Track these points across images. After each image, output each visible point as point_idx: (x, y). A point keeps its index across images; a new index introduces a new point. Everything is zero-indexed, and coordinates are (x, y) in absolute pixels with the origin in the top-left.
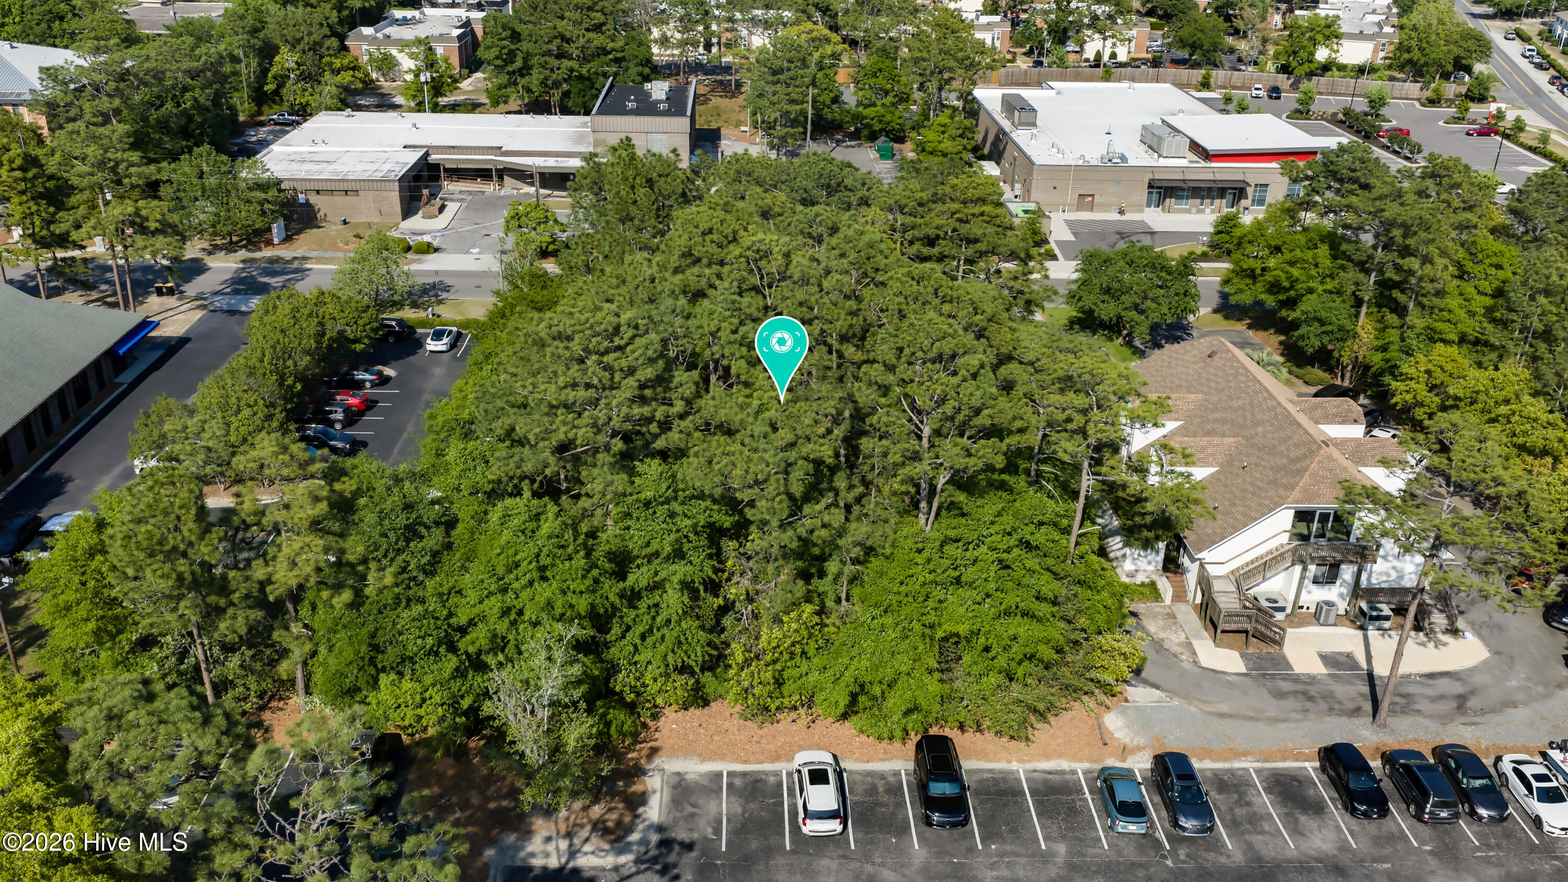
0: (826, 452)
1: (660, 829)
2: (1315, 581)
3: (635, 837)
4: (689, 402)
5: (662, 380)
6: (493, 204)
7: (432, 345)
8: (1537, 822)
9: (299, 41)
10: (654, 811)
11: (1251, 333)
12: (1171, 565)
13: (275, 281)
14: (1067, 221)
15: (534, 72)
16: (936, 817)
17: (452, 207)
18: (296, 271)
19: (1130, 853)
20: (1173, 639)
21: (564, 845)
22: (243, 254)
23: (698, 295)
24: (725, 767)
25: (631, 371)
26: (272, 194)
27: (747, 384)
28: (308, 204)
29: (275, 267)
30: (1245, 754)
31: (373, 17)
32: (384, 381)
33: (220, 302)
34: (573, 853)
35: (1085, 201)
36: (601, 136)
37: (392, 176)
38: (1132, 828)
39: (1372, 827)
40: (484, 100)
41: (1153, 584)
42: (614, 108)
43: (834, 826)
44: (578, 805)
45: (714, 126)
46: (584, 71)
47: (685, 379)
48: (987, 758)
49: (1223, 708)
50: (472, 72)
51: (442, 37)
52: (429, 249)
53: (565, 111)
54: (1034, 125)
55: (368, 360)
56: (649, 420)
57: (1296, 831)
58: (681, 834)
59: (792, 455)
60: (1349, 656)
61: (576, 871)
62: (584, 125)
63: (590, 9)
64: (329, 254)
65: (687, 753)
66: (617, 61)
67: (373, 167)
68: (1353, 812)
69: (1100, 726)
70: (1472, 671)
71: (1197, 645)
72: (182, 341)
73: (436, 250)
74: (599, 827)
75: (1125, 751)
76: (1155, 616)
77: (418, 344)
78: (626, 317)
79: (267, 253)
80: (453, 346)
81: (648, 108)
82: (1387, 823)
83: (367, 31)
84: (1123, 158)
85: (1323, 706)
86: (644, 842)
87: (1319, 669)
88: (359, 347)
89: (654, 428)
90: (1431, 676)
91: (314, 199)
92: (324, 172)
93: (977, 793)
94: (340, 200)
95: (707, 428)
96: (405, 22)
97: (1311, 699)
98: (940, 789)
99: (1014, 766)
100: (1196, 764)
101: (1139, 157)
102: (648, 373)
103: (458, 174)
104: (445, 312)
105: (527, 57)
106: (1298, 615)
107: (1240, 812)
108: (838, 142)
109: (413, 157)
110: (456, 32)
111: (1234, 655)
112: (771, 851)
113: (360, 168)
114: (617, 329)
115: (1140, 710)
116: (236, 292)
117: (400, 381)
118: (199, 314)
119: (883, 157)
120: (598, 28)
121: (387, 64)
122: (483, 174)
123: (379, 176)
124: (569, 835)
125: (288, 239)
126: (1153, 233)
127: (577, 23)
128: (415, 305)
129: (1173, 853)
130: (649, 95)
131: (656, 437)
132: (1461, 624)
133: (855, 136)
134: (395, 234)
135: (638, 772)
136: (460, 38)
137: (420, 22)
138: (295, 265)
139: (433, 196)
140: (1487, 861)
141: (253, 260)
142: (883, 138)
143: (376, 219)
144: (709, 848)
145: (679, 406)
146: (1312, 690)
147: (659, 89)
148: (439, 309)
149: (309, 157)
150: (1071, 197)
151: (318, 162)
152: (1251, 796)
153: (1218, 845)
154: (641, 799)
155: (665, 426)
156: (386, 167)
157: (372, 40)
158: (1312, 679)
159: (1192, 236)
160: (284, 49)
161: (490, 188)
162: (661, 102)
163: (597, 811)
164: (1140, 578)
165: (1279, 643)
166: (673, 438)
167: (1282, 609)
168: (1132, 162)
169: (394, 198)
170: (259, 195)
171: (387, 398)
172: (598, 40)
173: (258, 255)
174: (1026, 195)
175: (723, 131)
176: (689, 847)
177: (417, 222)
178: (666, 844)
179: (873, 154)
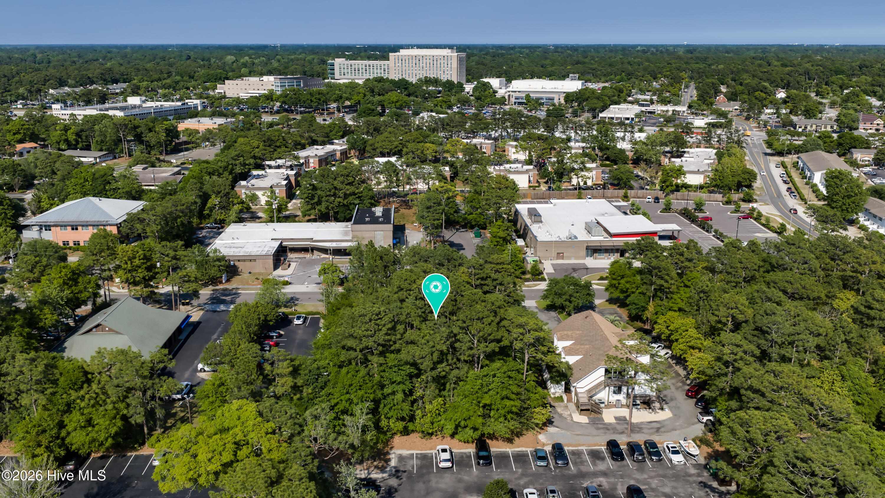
0: (444, 348)
1: (395, 467)
2: (614, 392)
3: (388, 469)
4: (402, 335)
5: (393, 328)
6: (312, 263)
7: (296, 322)
8: (671, 461)
9: (219, 192)
10: (393, 463)
11: (618, 309)
12: (567, 390)
13: (228, 298)
14: (552, 264)
15: (323, 203)
16: (481, 462)
17: (293, 265)
18: (235, 294)
19: (541, 470)
20: (566, 413)
21: (366, 472)
22: (211, 287)
23: (402, 301)
24: (415, 452)
25: (384, 325)
26: (223, 263)
27: (419, 329)
28: (234, 266)
29: (226, 293)
30: (583, 445)
31: (245, 176)
32: (280, 336)
33: (208, 307)
34: (369, 474)
35: (560, 256)
36: (356, 233)
37: (270, 253)
38: (542, 464)
39: (619, 463)
40: (299, 213)
41: (561, 397)
42: (360, 221)
43: (449, 464)
44: (369, 462)
45: (402, 223)
46: (345, 202)
47: (400, 328)
48: (498, 447)
49: (579, 433)
50: (291, 200)
51: (278, 185)
52: (287, 283)
53: (337, 220)
54: (541, 222)
55: (274, 328)
56: (390, 340)
57: (594, 464)
58: (402, 469)
59: (434, 349)
60: (625, 417)
61: (370, 478)
62: (347, 227)
63: (348, 176)
64: (246, 287)
65: (403, 448)
66: (359, 197)
67: (261, 249)
68: (613, 459)
69: (537, 439)
70: (664, 421)
71: (573, 415)
72: (198, 323)
73: (290, 283)
74: (376, 467)
75: (544, 445)
76: (560, 407)
77: (290, 322)
78: (382, 309)
79: (221, 287)
80: (304, 322)
81: (375, 220)
82: (624, 463)
83: (243, 183)
84: (576, 237)
85: (612, 431)
86: (391, 470)
87: (613, 421)
88: (271, 323)
89: (391, 343)
90: (651, 422)
91: (237, 264)
92: (241, 252)
93: (495, 457)
94: (248, 263)
95: (407, 343)
96: (258, 177)
97: (608, 429)
98: (482, 453)
99: (508, 450)
100: (566, 448)
101: (583, 236)
102: (390, 326)
103: (294, 250)
104: (299, 309)
105: (320, 197)
106: (609, 406)
107: (578, 460)
108: (457, 230)
109: (276, 244)
110: (285, 183)
111: (586, 418)
112: (430, 472)
113: (255, 250)
114: (380, 313)
115: (551, 434)
116: (213, 303)
117: (286, 336)
118: (201, 313)
119: (476, 236)
120: (350, 184)
121: (254, 198)
122: (305, 250)
123: (264, 253)
124: (368, 469)
125: (228, 281)
126: (587, 269)
127: (342, 183)
128: (286, 306)
129: (555, 471)
130: (374, 213)
131: (391, 346)
132: (665, 406)
133: (464, 227)
134: (271, 277)
135: (388, 453)
136: (286, 185)
137: (265, 176)
138: (234, 291)
139: (285, 259)
140: (653, 471)
141: (217, 290)
142: (477, 228)
143: (263, 271)
144: (411, 473)
145: (399, 336)
146: (609, 427)
147: (378, 211)
148: (297, 308)
149: (232, 245)
150: (554, 254)
151: (237, 248)
152: (583, 456)
153: (570, 469)
154: (389, 460)
155: (395, 343)
156: (266, 249)
157: (247, 188)
158: (610, 424)
159: (603, 269)
160: (213, 196)
161: (308, 256)
162: (380, 217)
163: (375, 463)
164: (557, 395)
165: (600, 413)
166: (397, 346)
167: (603, 403)
168: (579, 239)
169: (270, 262)
170: (217, 263)
171: (283, 342)
172: (351, 189)
173: (217, 287)
174: (535, 254)
175: (406, 226)
176: (405, 472)
177: (279, 272)
178: (397, 471)
179: (472, 235)
